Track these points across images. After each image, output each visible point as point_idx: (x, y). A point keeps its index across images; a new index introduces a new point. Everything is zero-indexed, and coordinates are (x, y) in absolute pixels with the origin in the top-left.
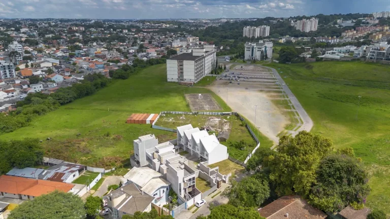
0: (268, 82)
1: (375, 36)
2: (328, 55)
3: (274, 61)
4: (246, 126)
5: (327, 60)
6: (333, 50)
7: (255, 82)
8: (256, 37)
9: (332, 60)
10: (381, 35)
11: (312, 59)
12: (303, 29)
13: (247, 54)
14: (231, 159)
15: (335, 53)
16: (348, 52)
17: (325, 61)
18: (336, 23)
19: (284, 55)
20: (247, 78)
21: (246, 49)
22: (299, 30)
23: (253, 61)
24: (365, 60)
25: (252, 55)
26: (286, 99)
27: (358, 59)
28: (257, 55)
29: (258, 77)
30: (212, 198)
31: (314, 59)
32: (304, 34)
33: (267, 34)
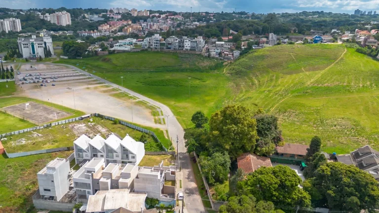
0: (80, 79)
1: (127, 30)
2: (116, 48)
3: (62, 57)
4: (120, 123)
5: (119, 52)
6: (119, 43)
7: (69, 80)
8: (7, 32)
9: (124, 52)
10: (131, 29)
11: (104, 52)
12: (58, 23)
13: (26, 52)
14: (149, 154)
15: (122, 45)
16: (131, 44)
17: (117, 53)
18: (84, 17)
19: (73, 50)
20: (55, 78)
21: (22, 46)
22: (54, 24)
23: (40, 60)
24: (152, 50)
25: (34, 52)
26: (120, 91)
27: (146, 50)
28: (40, 51)
29: (66, 75)
30: (181, 187)
31: (107, 52)
32: (62, 28)
33: (19, 28)
